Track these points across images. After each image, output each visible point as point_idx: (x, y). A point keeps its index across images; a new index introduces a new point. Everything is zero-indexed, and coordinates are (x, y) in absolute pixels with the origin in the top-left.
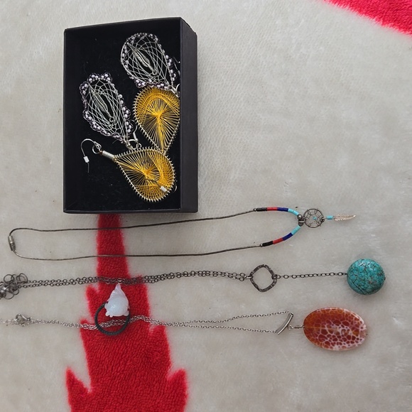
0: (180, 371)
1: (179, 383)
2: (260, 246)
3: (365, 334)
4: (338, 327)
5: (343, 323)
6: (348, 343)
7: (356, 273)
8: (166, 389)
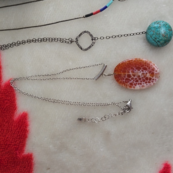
0: (23, 113)
1: (22, 122)
2: (84, 17)
3: (158, 75)
4: (139, 72)
5: (143, 68)
6: (146, 83)
7: (153, 29)
8: (13, 127)
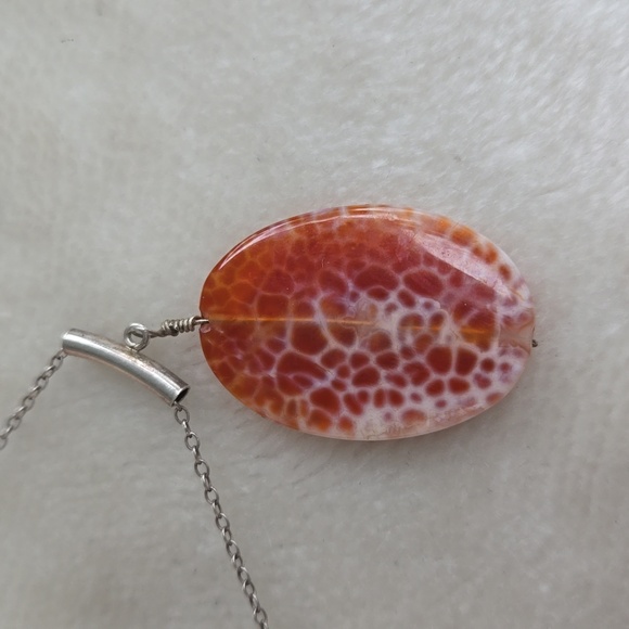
3: (522, 332)
4: (381, 305)
5: (409, 281)
6: (435, 389)
